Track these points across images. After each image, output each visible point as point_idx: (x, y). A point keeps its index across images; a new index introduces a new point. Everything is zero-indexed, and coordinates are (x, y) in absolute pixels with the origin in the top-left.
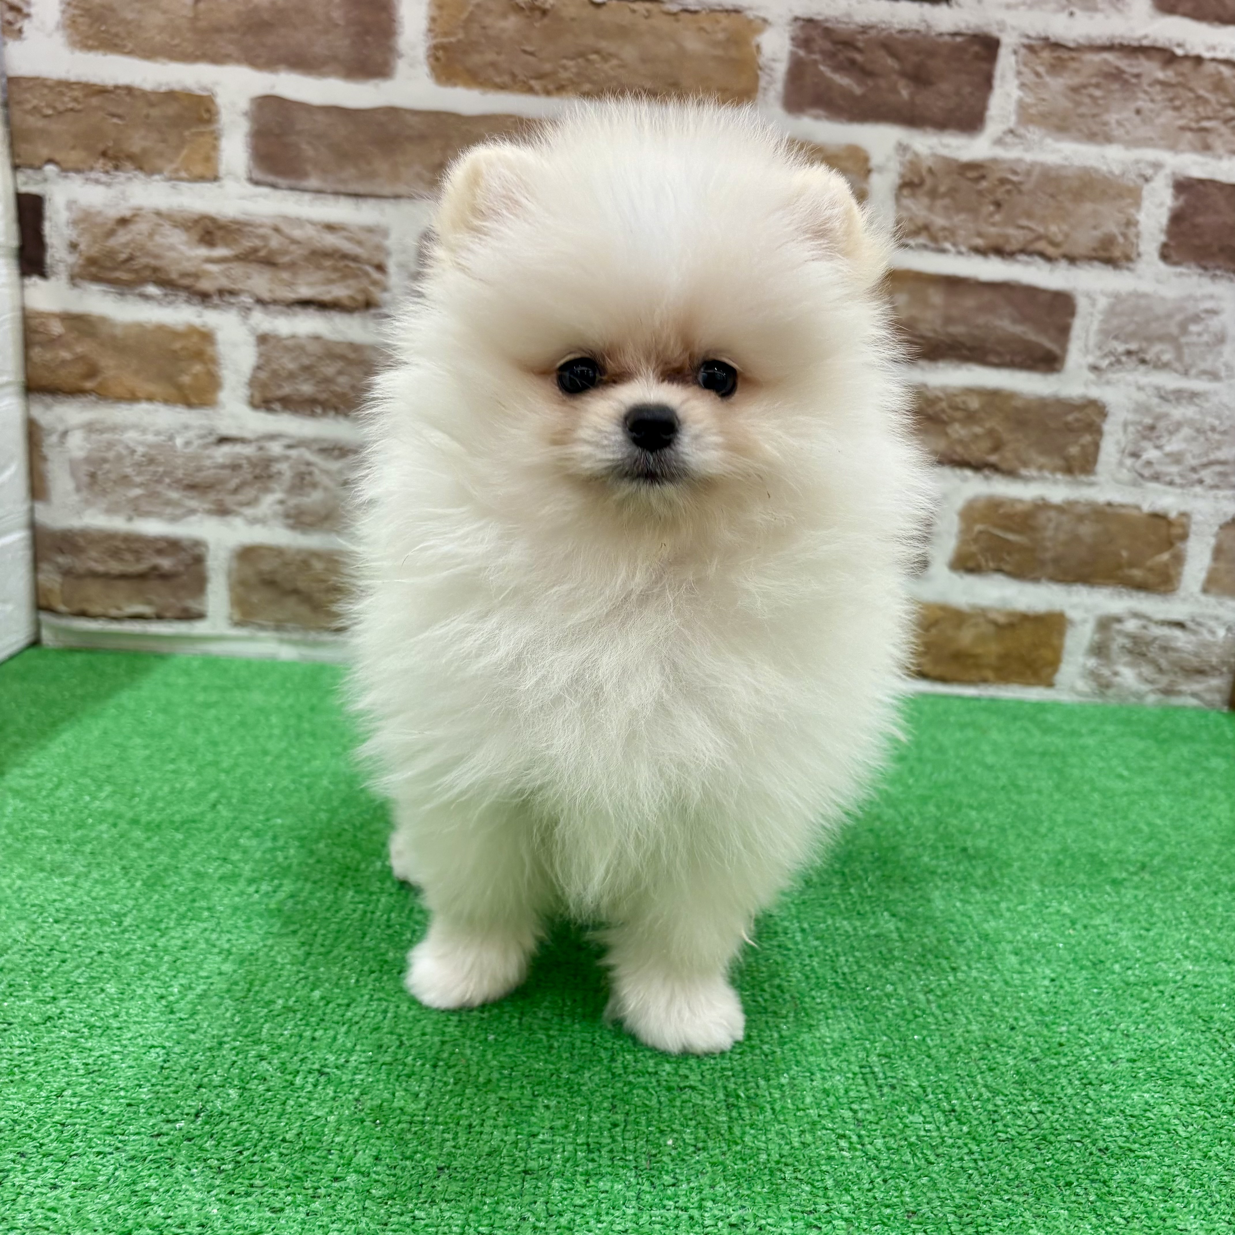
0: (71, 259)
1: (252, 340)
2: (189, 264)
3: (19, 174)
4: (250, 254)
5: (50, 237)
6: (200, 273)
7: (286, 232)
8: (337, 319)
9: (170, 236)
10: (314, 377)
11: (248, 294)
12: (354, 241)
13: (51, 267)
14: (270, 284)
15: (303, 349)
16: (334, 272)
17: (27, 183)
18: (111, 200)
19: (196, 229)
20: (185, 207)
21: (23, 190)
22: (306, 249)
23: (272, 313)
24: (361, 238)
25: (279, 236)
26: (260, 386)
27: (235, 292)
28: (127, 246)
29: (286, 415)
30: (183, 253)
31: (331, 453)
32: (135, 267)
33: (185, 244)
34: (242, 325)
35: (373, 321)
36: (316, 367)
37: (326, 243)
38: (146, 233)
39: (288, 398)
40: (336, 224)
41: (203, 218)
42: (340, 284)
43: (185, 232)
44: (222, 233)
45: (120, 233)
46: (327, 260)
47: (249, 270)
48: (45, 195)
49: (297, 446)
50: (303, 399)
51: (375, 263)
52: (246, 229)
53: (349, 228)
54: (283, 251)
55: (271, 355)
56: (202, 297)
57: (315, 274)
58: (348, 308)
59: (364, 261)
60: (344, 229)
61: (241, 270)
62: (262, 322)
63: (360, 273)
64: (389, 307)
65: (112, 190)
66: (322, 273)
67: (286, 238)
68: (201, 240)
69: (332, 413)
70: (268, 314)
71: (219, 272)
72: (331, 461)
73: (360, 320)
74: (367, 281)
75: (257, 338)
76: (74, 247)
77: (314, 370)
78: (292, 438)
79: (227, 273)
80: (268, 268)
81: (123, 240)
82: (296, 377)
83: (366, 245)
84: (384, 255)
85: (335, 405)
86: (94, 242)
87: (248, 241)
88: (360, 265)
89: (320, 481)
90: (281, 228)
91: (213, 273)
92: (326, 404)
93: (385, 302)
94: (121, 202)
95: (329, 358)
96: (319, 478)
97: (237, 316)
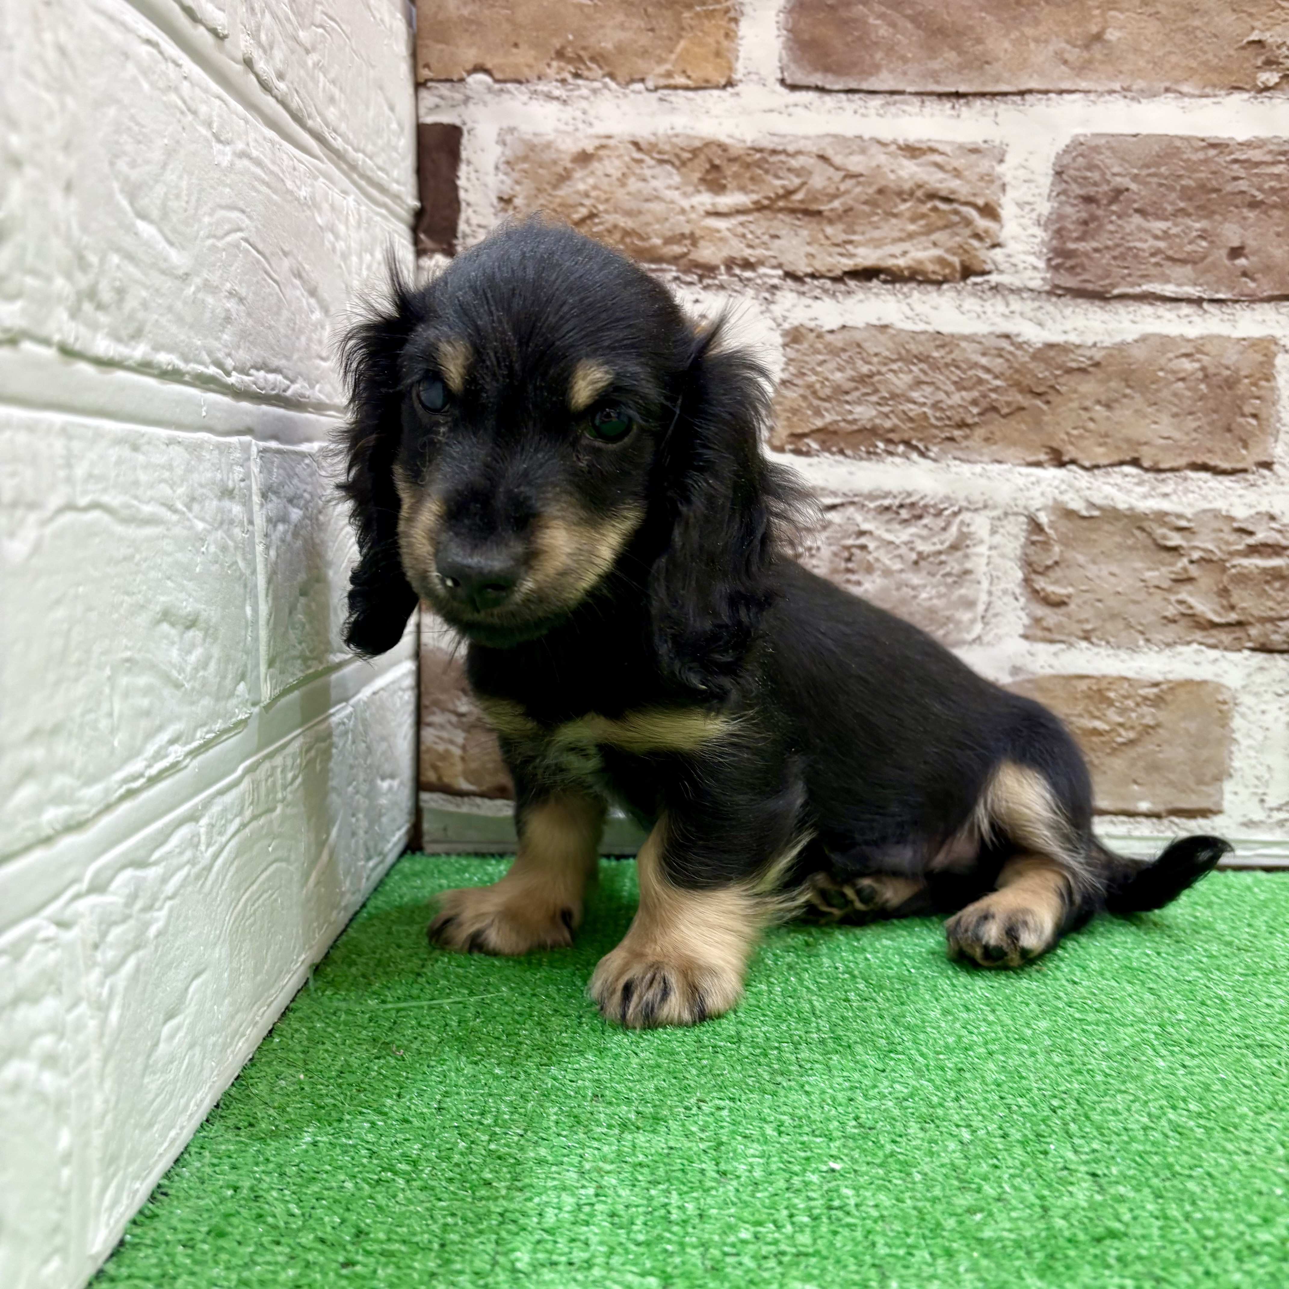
1: (778, 339)
2: (682, 218)
3: (424, 93)
4: (779, 197)
5: (466, 190)
6: (698, 233)
7: (838, 160)
8: (916, 294)
9: (653, 177)
10: (876, 391)
11: (774, 262)
12: (949, 168)
13: (465, 236)
14: (809, 244)
15: (859, 345)
16: (913, 220)
17: (437, 106)
18: (567, 124)
19: (696, 162)
20: (679, 130)
21: (429, 119)
22: (870, 184)
23: (811, 290)
24: (959, 163)
25: (826, 166)
26: (785, 410)
27: (752, 260)
28: (587, 195)
29: (827, 454)
30: (672, 202)
31: (898, 513)
32: (595, 229)
33: (677, 188)
34: (762, 313)
35: (974, 295)
36: (879, 373)
37: (904, 173)
38: (617, 174)
39: (831, 428)
40: (920, 141)
41: (707, 145)
42: (923, 238)
43: (678, 169)
44: (735, 168)
45: (578, 174)
46: (905, 201)
47: (776, 223)
48: (464, 123)
49: (842, 505)
50: (855, 427)
51: (980, 202)
52: (774, 159)
53: (941, 147)
54: (831, 190)
55: (807, 358)
56: (699, 272)
57: (882, 224)
58: (934, 277)
59: (963, 199)
60: (932, 150)
61: (764, 223)
62: (794, 306)
63: (956, 219)
64: (1001, 272)
65: (569, 109)
66: (894, 221)
67: (837, 169)
68: (703, 180)
69: (901, 448)
70: (803, 293)
71: (729, 229)
72: (895, 526)
73: (953, 294)
74: (968, 232)
75: (785, 334)
76: (506, 201)
77: (877, 378)
78: (834, 494)
79: (740, 230)
80: (807, 219)
81: (581, 187)
82: (847, 393)
83: (966, 173)
84: (995, 187)
85: (906, 436)
86: (539, 190)
87: (777, 177)
88: (955, 206)
89: (877, 560)
90: (830, 153)
91: (718, 231)
92: (891, 436)
93: (994, 263)
94: (581, 126)
95: (900, 359)
96: (875, 554)
97: (756, 298)
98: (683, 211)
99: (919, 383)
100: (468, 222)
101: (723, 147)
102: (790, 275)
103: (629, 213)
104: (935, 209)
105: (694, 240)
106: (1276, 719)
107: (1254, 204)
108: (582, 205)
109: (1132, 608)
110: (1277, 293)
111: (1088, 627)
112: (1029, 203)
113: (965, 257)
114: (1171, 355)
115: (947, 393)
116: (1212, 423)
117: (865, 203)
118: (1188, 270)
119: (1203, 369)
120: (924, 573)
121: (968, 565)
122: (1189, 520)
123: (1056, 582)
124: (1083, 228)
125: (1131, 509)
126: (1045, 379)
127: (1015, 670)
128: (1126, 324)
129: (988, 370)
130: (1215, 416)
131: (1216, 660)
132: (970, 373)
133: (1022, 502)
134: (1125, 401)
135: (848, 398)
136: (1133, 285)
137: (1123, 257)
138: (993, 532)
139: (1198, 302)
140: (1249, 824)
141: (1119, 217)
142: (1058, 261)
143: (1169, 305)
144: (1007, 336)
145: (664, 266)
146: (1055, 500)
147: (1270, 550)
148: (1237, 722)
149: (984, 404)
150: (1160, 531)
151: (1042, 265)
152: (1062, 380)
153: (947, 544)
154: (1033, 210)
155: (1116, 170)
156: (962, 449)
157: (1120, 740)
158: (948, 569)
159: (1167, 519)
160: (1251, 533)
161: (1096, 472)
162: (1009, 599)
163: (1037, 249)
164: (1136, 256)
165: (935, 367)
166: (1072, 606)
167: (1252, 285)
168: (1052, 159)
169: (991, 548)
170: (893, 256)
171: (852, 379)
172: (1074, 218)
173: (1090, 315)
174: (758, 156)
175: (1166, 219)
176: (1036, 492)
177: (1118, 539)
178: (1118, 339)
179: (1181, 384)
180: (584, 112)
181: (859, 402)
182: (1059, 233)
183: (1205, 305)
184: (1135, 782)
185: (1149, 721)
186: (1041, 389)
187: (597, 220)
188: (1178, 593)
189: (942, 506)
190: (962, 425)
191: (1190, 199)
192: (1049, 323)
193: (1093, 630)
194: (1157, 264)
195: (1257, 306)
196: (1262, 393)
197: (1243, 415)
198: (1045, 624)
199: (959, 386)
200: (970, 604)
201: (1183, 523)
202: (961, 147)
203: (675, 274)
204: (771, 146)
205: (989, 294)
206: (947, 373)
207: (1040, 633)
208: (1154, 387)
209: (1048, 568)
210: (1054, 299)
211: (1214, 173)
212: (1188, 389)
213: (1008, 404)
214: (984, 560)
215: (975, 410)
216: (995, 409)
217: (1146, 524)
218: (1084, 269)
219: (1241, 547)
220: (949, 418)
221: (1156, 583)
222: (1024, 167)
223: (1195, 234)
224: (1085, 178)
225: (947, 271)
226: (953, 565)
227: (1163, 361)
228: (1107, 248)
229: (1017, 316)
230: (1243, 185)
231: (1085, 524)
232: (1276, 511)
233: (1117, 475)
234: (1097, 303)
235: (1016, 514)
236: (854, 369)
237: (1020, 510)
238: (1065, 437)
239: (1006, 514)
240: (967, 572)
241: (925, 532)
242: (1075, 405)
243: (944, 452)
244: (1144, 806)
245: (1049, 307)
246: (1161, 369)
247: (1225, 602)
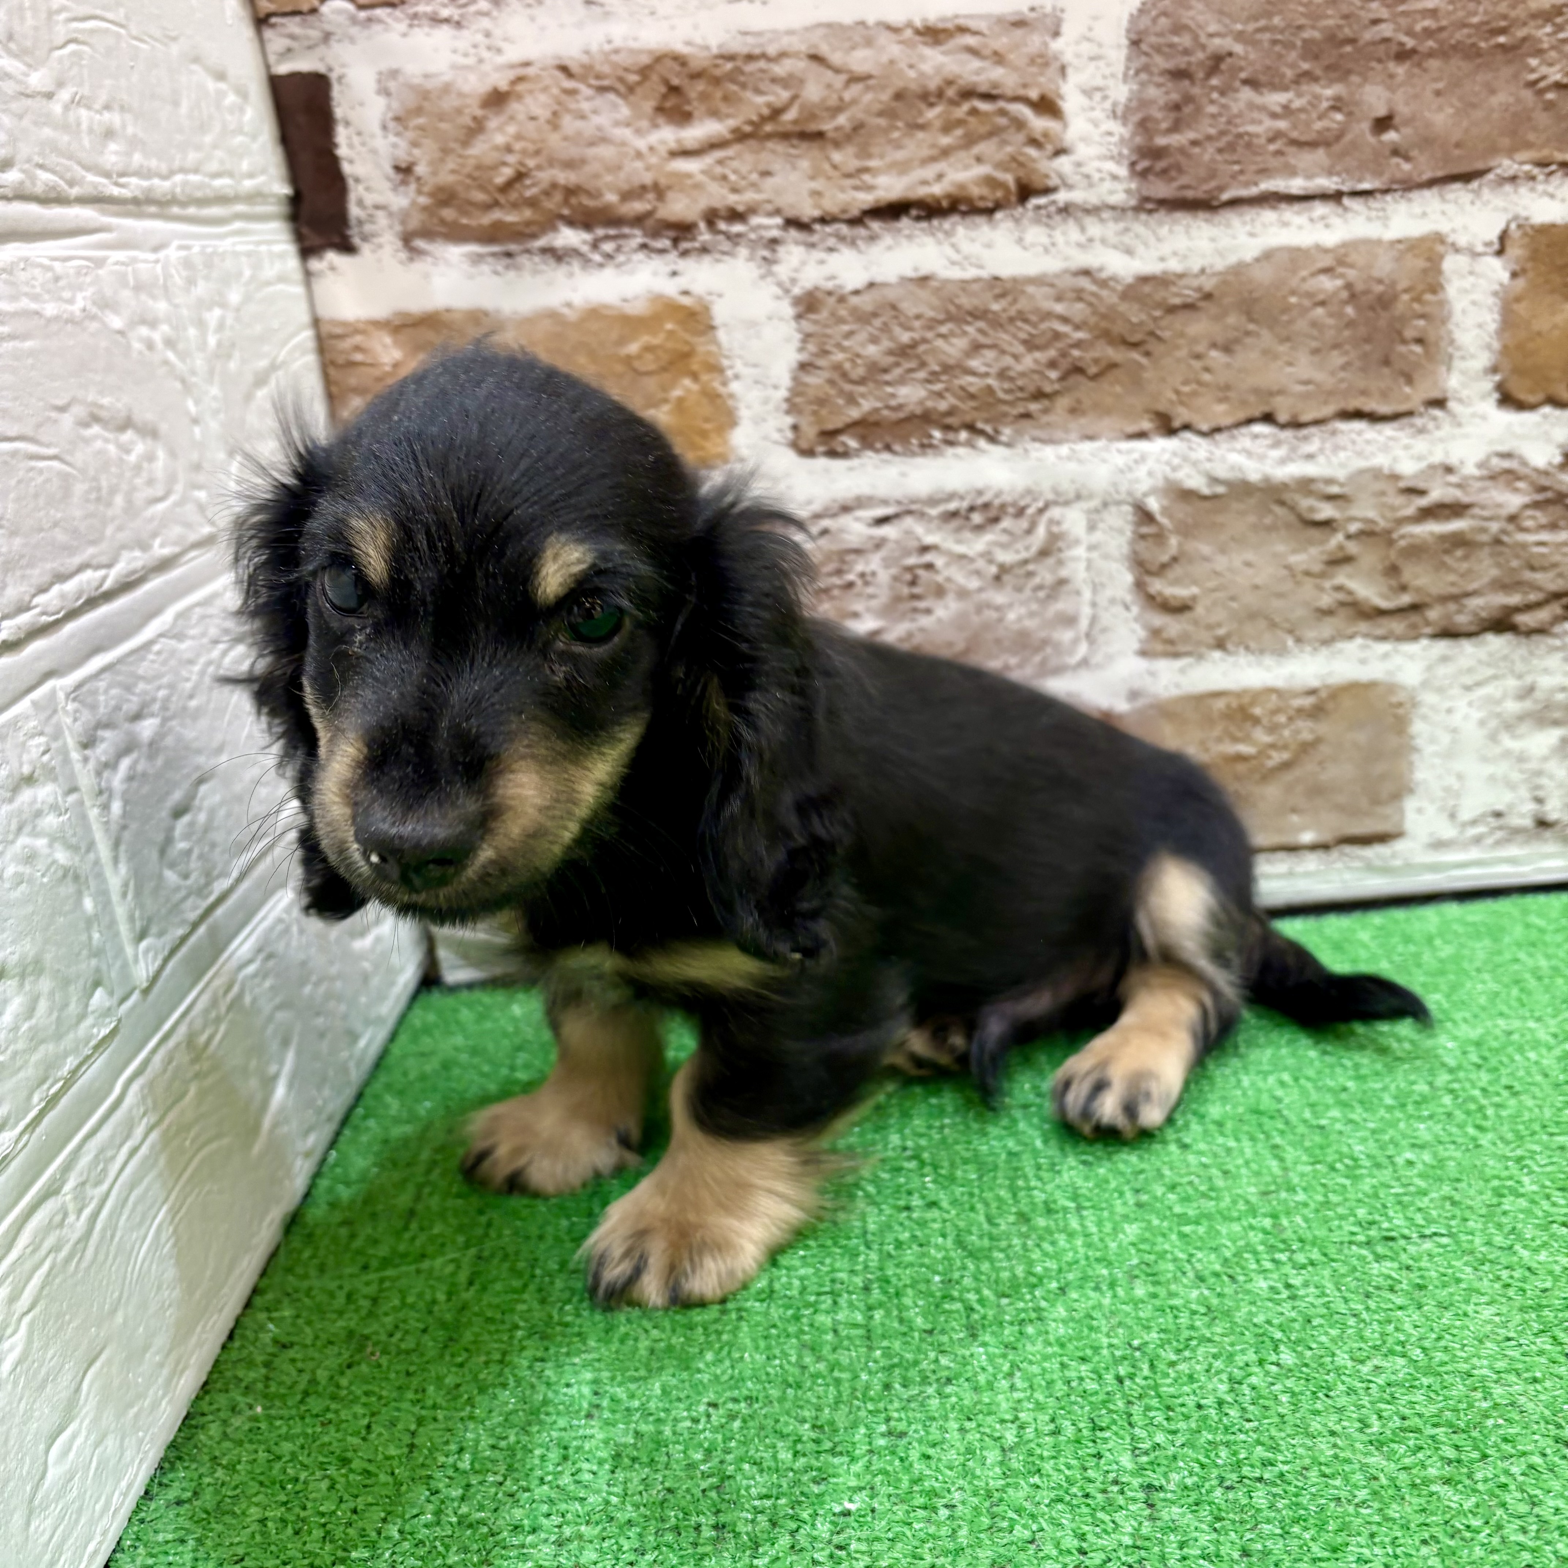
0: (400, 201)
1: (787, 310)
2: (639, 165)
3: (268, 33)
4: (764, 119)
5: (351, 162)
6: (663, 181)
7: (836, 58)
8: (961, 231)
9: (595, 112)
10: (923, 364)
11: (769, 207)
12: (987, 52)
13: (360, 222)
14: (812, 178)
15: (894, 307)
16: (947, 129)
17: (289, 50)
18: (466, 55)
19: (647, 84)
20: (618, 43)
21: (283, 69)
22: (883, 88)
23: (823, 240)
24: (1001, 43)
25: (821, 69)
26: (811, 403)
27: (741, 208)
28: (509, 149)
29: (870, 453)
30: (623, 144)
31: (967, 518)
32: (528, 193)
33: (628, 125)
34: (763, 277)
35: (1037, 221)
36: (924, 341)
37: (926, 68)
38: (543, 114)
39: (872, 419)
40: (944, 19)
41: (659, 58)
42: (962, 154)
43: (624, 97)
44: (701, 86)
45: (493, 123)
46: (931, 105)
47: (765, 156)
48: (330, 69)
49: (897, 516)
50: (901, 415)
51: (1034, 94)
52: (750, 67)
53: (972, 24)
54: (833, 101)
55: (829, 331)
56: (672, 233)
57: (907, 141)
58: (981, 204)
59: (1009, 93)
60: (962, 30)
61: (749, 157)
62: (804, 263)
63: (1002, 121)
64: (1070, 187)
65: (465, 33)
66: (920, 135)
67: (837, 71)
68: (660, 109)
69: (963, 435)
70: (813, 246)
71: (703, 172)
72: (967, 535)
73: (1010, 224)
74: (1021, 137)
75: (797, 301)
76: (404, 171)
77: (922, 348)
78: (885, 502)
79: (719, 170)
80: (805, 145)
81: (500, 139)
82: (885, 371)
83: (1012, 57)
84: (1052, 71)
85: (968, 418)
86: (445, 151)
87: (758, 91)
88: (1001, 104)
89: (949, 580)
90: (824, 49)
91: (689, 176)
92: (949, 420)
93: (1061, 176)
94: (486, 54)
95: (950, 318)
96: (946, 573)
97: (751, 259)
98: (639, 155)
99: (976, 348)
100: (360, 203)
101: (680, 60)
102: (794, 223)
103: (569, 164)
104: (974, 112)
105: (659, 191)
106: (1466, 717)
107: (1403, 55)
108: (504, 164)
109: (1276, 603)
110: (1440, 174)
111: (1221, 632)
112: (1098, 89)
113: (1021, 173)
114: (1304, 273)
115: (1016, 357)
116: (1365, 356)
117: (881, 114)
118: (1320, 155)
119: (1349, 286)
120: (1009, 589)
121: (1064, 573)
122: (1342, 485)
123: (1176, 582)
124: (1173, 115)
125: (1267, 479)
126: (1141, 323)
127: (1134, 695)
128: (1243, 238)
129: (1065, 320)
130: (1367, 348)
131: (1386, 656)
132: (1044, 326)
133: (1123, 488)
134: (1248, 340)
135: (887, 377)
136: (1247, 184)
137: (1231, 147)
138: (1092, 527)
139: (1336, 197)
140: (1439, 845)
141: (1223, 93)
142: (1144, 164)
143: (1297, 207)
144: (1086, 273)
145: (626, 230)
146: (1167, 479)
147: (1447, 512)
148: (1418, 727)
149: (1065, 364)
150: (1305, 503)
151: (1123, 171)
152: (1164, 323)
153: (1034, 549)
154: (1105, 98)
155: (1213, 28)
156: (1041, 427)
157: (1270, 763)
158: (1037, 580)
159: (1314, 487)
160: (1422, 493)
161: (1218, 437)
162: (1119, 609)
163: (1115, 151)
164: (1249, 145)
165: (996, 322)
166: (1200, 610)
167: (1406, 167)
168: (1125, 23)
169: (1091, 548)
170: (925, 183)
171: (891, 353)
172: (1161, 102)
173: (1194, 232)
174: (729, 66)
175: (1285, 89)
176: (1141, 472)
177: (1252, 519)
178: (1232, 259)
179: (1320, 311)
180: (488, 34)
181: (901, 381)
182: (1144, 125)
183: (1346, 201)
184: (1294, 810)
185: (1307, 736)
186: (1137, 337)
187: (528, 182)
188: (1332, 577)
189: (1022, 503)
190: (1039, 395)
191: (1316, 57)
192: (1140, 249)
193: (1228, 635)
194: (1279, 153)
195: (1415, 195)
196: (1427, 309)
197: (1404, 342)
198: (1165, 635)
199: (1030, 345)
200: (1070, 620)
201: (1335, 490)
202: (1000, 20)
203: (639, 240)
204: (745, 50)
205: (1058, 218)
206: (1012, 329)
207: (1159, 647)
208: (1285, 318)
209: (1164, 567)
210: (1143, 217)
211: (1346, 17)
212: (1331, 315)
213: (1096, 361)
214: (1082, 566)
215: (1053, 375)
216: (1078, 370)
217: (1287, 497)
218: (1180, 170)
219: (1410, 511)
220: (1021, 389)
221: (1304, 567)
222: (1089, 40)
223: (1325, 105)
224: (1171, 46)
225: (999, 194)
226: (1045, 574)
227: (1294, 282)
228: (1209, 138)
229: (1097, 244)
230: (1386, 30)
231: (1207, 505)
232: (1453, 460)
233: (1245, 438)
234: (1202, 215)
235: (1118, 503)
236: (892, 339)
237: (1123, 496)
238: (1174, 397)
239: (1105, 505)
240: (1062, 582)
241: (1004, 538)
242: (1183, 353)
243: (1019, 433)
244: (1307, 837)
245: (1138, 228)
246: (1293, 293)
247: (1394, 583)
